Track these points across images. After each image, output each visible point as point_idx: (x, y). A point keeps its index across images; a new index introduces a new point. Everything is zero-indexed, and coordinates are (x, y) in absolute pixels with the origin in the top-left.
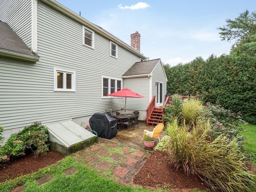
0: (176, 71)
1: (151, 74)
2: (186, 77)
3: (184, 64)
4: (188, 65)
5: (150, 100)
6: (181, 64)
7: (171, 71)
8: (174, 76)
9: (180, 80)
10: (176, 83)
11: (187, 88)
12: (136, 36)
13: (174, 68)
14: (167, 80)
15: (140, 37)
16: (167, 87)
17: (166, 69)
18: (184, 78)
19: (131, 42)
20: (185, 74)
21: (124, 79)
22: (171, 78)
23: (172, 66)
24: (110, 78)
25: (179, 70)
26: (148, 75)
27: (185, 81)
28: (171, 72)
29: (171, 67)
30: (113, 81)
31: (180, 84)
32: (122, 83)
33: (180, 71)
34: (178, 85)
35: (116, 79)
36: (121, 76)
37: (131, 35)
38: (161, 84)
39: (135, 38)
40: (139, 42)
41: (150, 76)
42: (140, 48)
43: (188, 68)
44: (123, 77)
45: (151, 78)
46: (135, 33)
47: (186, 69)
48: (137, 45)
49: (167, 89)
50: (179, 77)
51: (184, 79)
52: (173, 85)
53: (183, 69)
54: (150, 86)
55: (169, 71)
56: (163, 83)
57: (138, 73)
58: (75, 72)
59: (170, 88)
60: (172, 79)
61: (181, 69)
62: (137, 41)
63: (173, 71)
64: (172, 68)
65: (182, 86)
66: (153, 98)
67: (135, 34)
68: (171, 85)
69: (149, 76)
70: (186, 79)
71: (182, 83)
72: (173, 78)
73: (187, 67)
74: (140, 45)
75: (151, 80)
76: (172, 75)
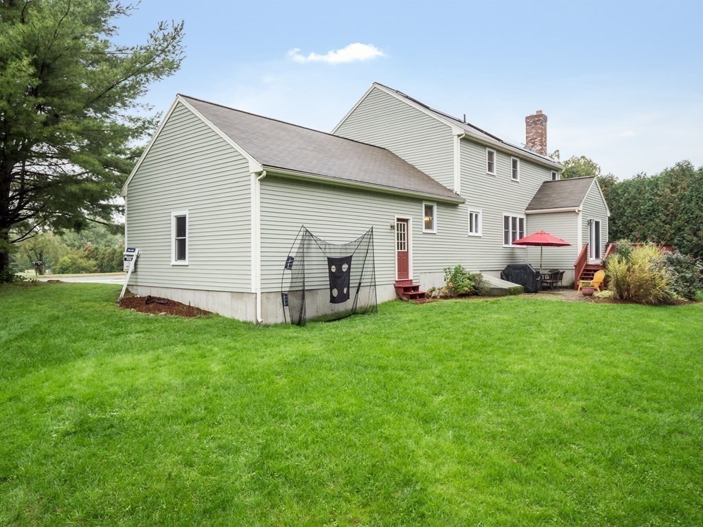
0: (629, 193)
1: (581, 208)
2: (652, 206)
3: (649, 175)
4: (657, 180)
5: (580, 250)
6: (643, 175)
7: (619, 191)
8: (626, 204)
9: (639, 212)
10: (630, 218)
11: (654, 230)
12: (537, 122)
13: (626, 186)
14: (609, 214)
15: (546, 121)
16: (609, 229)
17: (606, 186)
18: (648, 208)
19: (527, 133)
20: (651, 199)
21: (528, 215)
22: (619, 208)
23: (621, 180)
24: (511, 215)
25: (638, 190)
26: (576, 209)
27: (651, 214)
28: (618, 194)
29: (618, 182)
30: (514, 219)
31: (639, 221)
32: (525, 221)
33: (640, 194)
34: (635, 224)
35: (519, 216)
36: (523, 211)
37: (527, 118)
38: (597, 223)
39: (536, 124)
40: (543, 135)
41: (579, 211)
42: (546, 146)
43: (657, 185)
44: (527, 211)
45: (581, 214)
46: (535, 114)
47: (652, 189)
48: (541, 140)
49: (609, 233)
50: (638, 204)
51: (649, 210)
52: (623, 224)
53: (647, 188)
54: (579, 226)
55: (615, 191)
56: (600, 221)
57: (557, 206)
58: (481, 211)
59: (617, 231)
60: (622, 210)
61: (643, 188)
62: (540, 131)
63: (624, 192)
64: (621, 185)
65: (643, 225)
66: (585, 248)
67: (535, 116)
68: (619, 223)
69: (577, 211)
70: (654, 211)
71: (645, 219)
72: (624, 208)
73: (654, 183)
74: (546, 138)
75: (580, 218)
76: (622, 200)
